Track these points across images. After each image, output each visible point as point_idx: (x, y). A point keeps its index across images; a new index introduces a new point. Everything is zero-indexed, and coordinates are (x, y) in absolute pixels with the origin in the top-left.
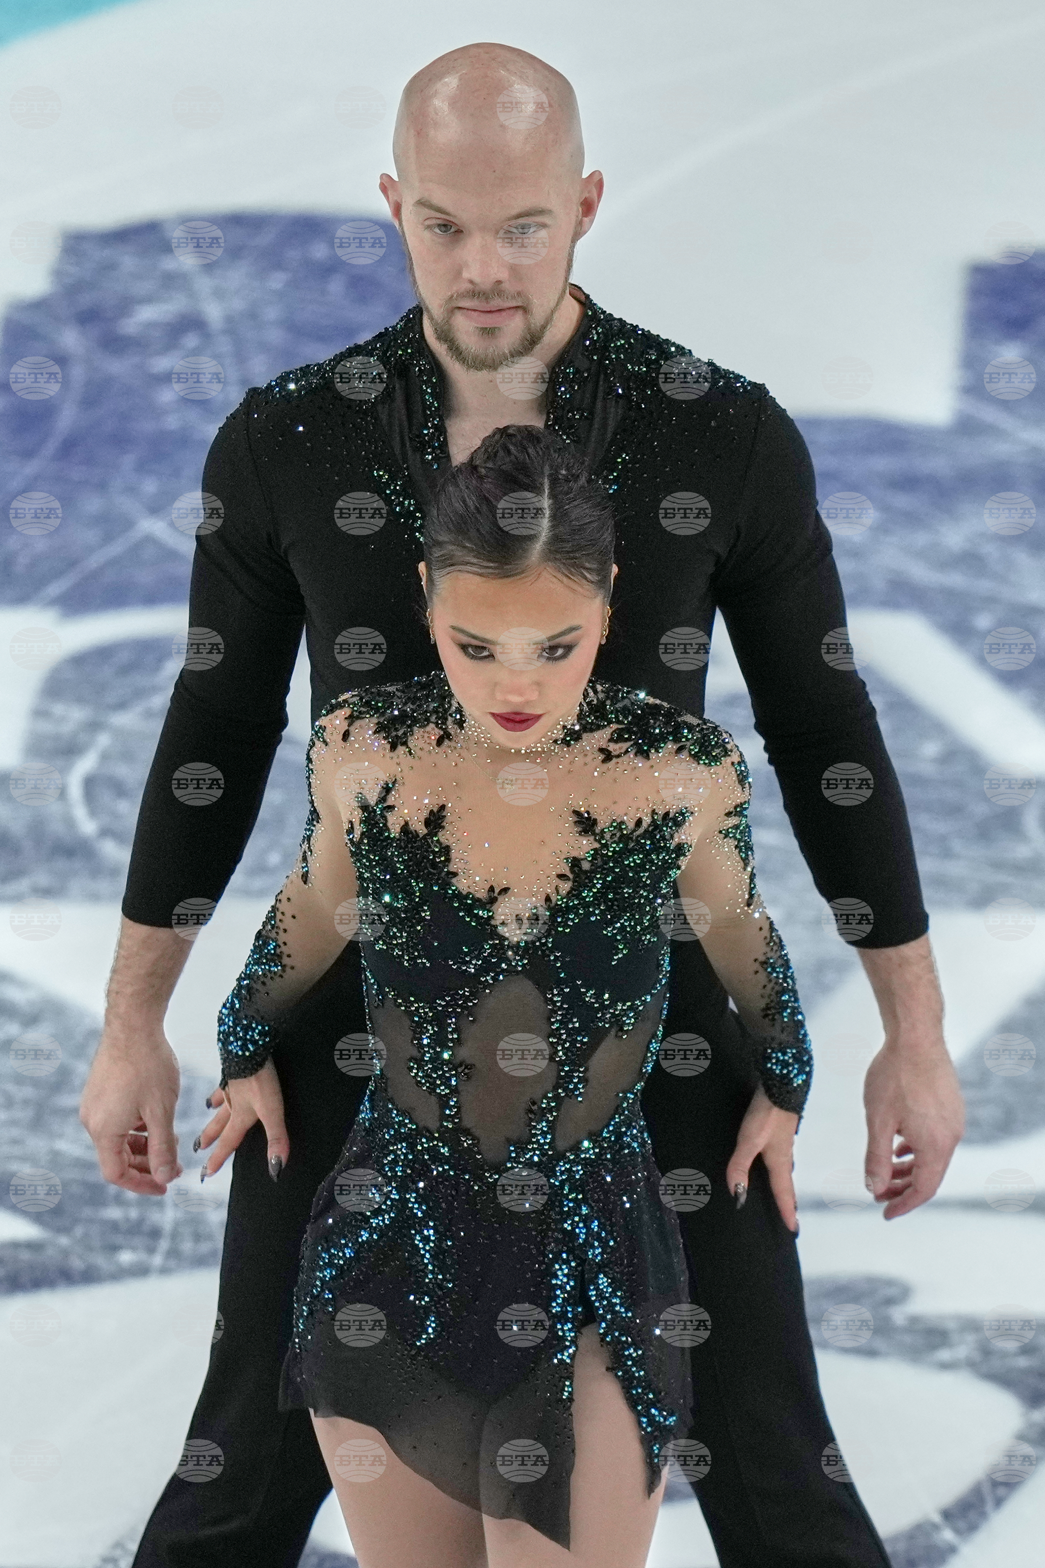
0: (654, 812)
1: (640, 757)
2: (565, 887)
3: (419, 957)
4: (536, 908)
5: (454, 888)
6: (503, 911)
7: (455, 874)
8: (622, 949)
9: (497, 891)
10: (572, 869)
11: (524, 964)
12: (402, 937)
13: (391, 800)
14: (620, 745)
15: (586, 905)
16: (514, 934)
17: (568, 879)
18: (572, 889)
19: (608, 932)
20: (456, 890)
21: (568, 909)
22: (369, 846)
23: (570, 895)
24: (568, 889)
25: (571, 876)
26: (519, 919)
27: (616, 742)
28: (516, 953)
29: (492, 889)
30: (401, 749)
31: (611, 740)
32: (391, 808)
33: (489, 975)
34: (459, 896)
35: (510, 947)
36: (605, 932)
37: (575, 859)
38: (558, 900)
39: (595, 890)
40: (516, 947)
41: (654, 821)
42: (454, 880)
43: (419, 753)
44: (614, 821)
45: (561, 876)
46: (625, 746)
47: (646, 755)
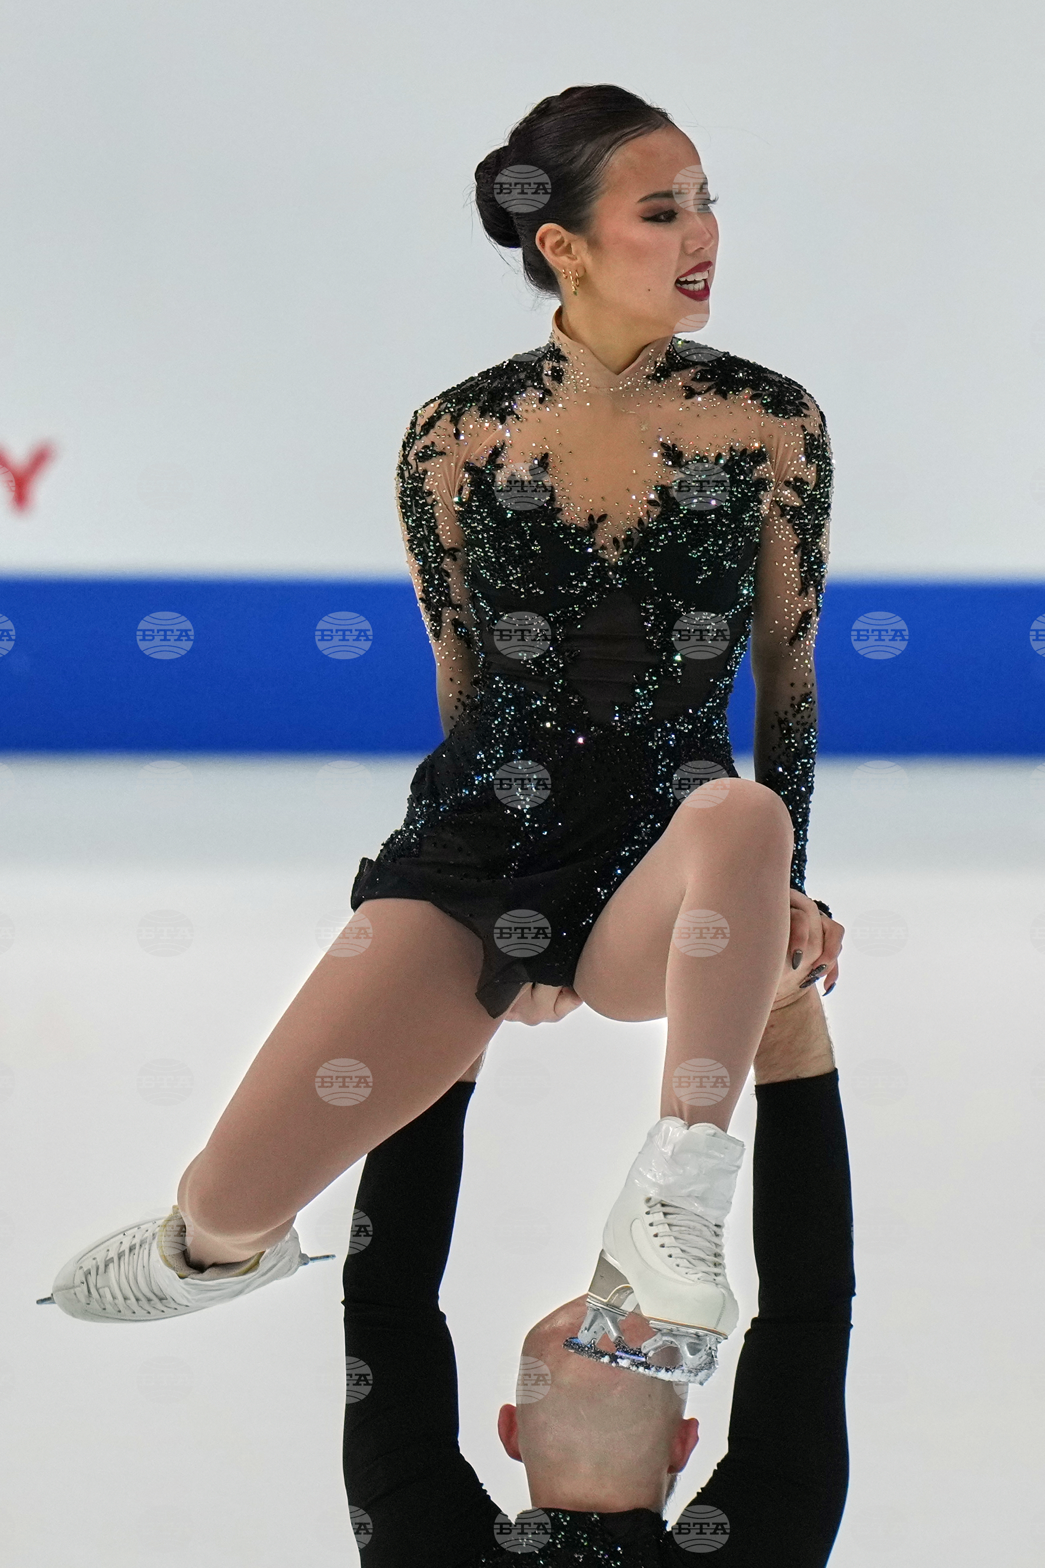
0: (731, 449)
1: (718, 397)
2: (656, 512)
3: (534, 587)
4: (630, 530)
5: (558, 522)
6: (603, 536)
7: (560, 510)
8: (706, 571)
9: (596, 519)
10: (660, 496)
11: (624, 582)
12: (517, 573)
13: (499, 461)
14: (701, 384)
15: (674, 529)
16: (613, 556)
17: (658, 505)
18: (661, 514)
19: (694, 554)
20: (561, 523)
21: (659, 531)
22: (479, 502)
23: (660, 519)
24: (658, 513)
25: (660, 503)
26: (615, 541)
27: (700, 380)
28: (615, 573)
29: (591, 518)
30: (509, 419)
31: (694, 379)
32: (500, 467)
33: (593, 594)
34: (565, 528)
35: (611, 568)
36: (690, 554)
37: (663, 487)
38: (650, 523)
39: (682, 515)
40: (615, 568)
41: (732, 457)
42: (559, 515)
43: (525, 415)
44: (697, 455)
45: (651, 502)
46: (705, 386)
47: (724, 396)
